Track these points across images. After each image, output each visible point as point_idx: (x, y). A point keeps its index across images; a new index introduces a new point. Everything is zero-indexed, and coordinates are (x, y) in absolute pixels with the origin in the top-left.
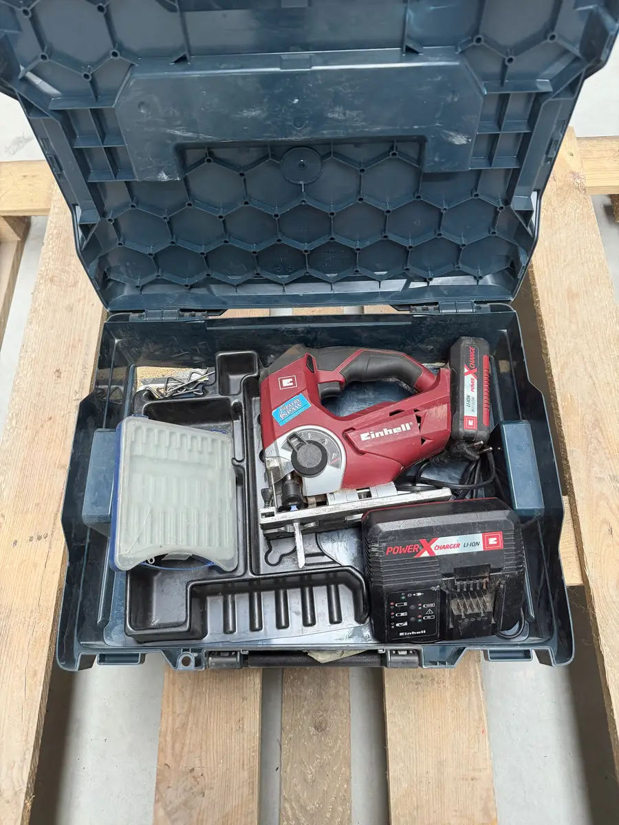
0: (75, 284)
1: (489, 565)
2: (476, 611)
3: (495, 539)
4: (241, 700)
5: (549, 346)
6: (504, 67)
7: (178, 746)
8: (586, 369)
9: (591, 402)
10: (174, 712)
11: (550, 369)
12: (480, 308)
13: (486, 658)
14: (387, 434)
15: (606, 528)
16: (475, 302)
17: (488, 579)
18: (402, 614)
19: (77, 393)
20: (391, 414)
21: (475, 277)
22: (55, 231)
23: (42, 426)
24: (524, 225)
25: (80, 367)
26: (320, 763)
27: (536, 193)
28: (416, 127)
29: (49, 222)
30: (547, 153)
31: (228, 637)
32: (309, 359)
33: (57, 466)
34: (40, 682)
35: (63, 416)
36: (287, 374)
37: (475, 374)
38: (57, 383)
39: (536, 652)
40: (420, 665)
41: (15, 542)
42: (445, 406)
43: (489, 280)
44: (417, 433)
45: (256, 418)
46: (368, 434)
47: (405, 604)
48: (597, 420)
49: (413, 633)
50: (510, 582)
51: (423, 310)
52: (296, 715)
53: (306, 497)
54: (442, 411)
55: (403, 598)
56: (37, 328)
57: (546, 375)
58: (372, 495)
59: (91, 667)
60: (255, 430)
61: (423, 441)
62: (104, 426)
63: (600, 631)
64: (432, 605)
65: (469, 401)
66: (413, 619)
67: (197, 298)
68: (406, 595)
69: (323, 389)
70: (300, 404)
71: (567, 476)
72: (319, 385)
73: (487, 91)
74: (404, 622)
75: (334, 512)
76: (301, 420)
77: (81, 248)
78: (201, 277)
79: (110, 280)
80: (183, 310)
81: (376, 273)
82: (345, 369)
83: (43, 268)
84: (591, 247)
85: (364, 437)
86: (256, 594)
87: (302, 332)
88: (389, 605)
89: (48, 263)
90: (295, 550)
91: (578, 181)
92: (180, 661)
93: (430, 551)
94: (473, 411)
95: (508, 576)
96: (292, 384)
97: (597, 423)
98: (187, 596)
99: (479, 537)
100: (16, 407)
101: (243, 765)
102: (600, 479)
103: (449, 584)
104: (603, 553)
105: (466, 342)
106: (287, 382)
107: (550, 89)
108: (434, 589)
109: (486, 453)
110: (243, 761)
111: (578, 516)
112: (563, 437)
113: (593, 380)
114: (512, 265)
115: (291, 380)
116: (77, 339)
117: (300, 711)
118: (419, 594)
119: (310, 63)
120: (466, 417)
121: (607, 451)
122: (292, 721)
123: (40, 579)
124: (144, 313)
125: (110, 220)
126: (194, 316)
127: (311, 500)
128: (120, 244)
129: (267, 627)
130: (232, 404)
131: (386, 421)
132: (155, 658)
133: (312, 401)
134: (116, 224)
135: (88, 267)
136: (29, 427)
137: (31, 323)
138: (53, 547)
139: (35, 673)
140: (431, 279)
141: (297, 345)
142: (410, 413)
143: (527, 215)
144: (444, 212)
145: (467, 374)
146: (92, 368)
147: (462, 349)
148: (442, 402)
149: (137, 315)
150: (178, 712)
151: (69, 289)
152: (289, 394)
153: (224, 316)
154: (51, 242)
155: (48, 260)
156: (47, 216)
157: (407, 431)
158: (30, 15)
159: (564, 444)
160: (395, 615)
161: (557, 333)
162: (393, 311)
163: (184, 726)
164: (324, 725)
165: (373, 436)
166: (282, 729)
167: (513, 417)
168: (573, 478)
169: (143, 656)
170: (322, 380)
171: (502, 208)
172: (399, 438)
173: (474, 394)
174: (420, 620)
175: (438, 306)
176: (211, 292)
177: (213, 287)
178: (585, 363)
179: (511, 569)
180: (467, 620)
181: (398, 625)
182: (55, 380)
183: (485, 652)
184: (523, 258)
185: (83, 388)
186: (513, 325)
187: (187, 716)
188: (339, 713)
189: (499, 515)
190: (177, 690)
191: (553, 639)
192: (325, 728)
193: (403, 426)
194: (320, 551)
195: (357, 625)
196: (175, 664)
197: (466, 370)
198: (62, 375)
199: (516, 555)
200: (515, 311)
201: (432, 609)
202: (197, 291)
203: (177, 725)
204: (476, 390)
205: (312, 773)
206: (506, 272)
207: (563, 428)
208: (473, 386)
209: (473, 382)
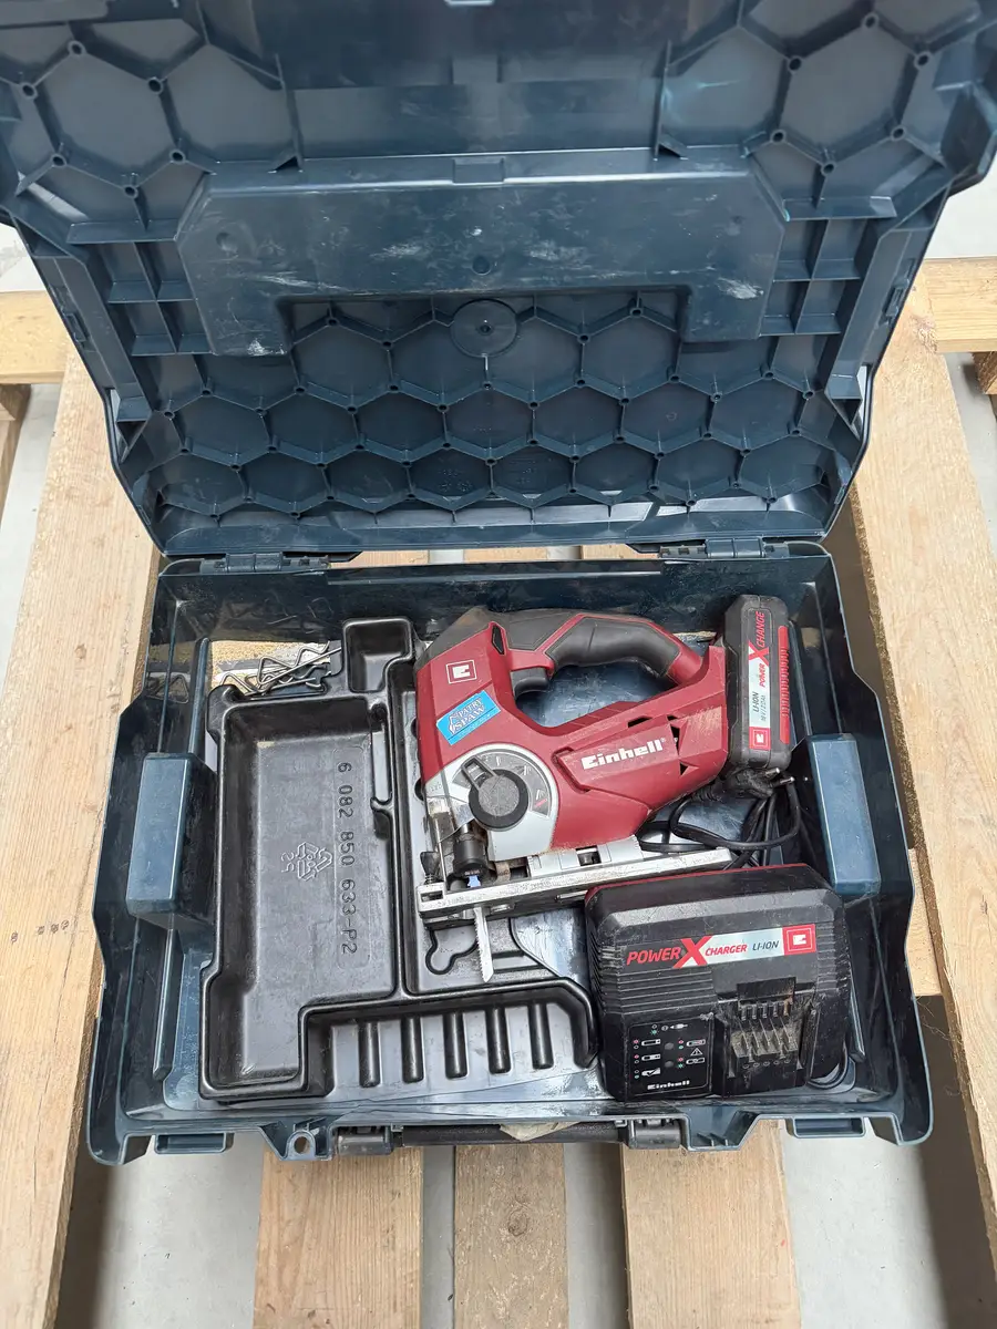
0: (106, 503)
1: (794, 979)
2: (772, 1050)
3: (804, 936)
4: (390, 1196)
5: (881, 604)
6: (818, 179)
7: (287, 1273)
8: (941, 642)
9: (950, 694)
10: (280, 1218)
11: (883, 640)
12: (772, 549)
13: (790, 1130)
14: (624, 757)
15: (976, 904)
16: (764, 539)
17: (790, 1000)
18: (653, 1057)
19: (112, 684)
20: (631, 724)
21: (765, 500)
22: (74, 412)
23: (56, 741)
24: (846, 421)
25: (117, 641)
26: (518, 1287)
27: (865, 368)
28: (674, 272)
29: (62, 395)
30: (885, 309)
31: (368, 1093)
32: (496, 631)
33: (81, 806)
34: (60, 1170)
35: (91, 723)
36: (459, 658)
37: (764, 657)
38: (79, 669)
39: (871, 1119)
40: (683, 1142)
41: (15, 936)
42: (718, 711)
43: (788, 503)
44: (674, 756)
45: (410, 725)
46: (594, 758)
47: (658, 1042)
48: (958, 726)
49: (669, 1085)
50: (826, 1005)
51: (681, 552)
52: (479, 1209)
53: (493, 863)
54: (713, 718)
55: (655, 1032)
56: (46, 577)
57: (876, 651)
58: (602, 860)
59: (144, 1153)
60: (407, 746)
61: (683, 768)
62: (159, 747)
63: (971, 1074)
64: (700, 1042)
65: (756, 702)
66: (669, 1064)
67: (311, 535)
68: (659, 1029)
69: (518, 679)
70: (482, 708)
71: (913, 817)
72: (512, 673)
73: (791, 217)
74: (654, 1068)
75: (540, 890)
76: (484, 734)
77: (119, 457)
78: (319, 500)
79: (168, 506)
80: (288, 554)
81: (604, 493)
82: (556, 645)
83: (55, 475)
84: (946, 441)
85: (588, 762)
86: (412, 1021)
87: (484, 587)
88: (631, 1044)
89: (63, 466)
90: (475, 946)
91: (925, 332)
92: (291, 1144)
93: (699, 958)
94: (763, 718)
95: (824, 995)
96: (468, 674)
97: (959, 731)
98: (299, 1032)
99: (777, 934)
100: (13, 709)
101: (395, 1304)
102: (968, 823)
103: (730, 1009)
104: (973, 945)
105: (750, 604)
106: (460, 672)
107: (892, 212)
108: (704, 1017)
109: (784, 786)
110: (395, 1297)
111: (932, 885)
112: (906, 754)
113: (953, 660)
114: (825, 480)
115: (467, 667)
116: (112, 593)
117: (484, 1203)
118: (680, 1026)
119: (501, 171)
120: (753, 728)
121: (976, 777)
122: (471, 1219)
123: (56, 996)
124: (224, 560)
125: (167, 414)
126: (307, 563)
127: (502, 868)
128: (184, 451)
129: (431, 1076)
130: (371, 706)
131: (623, 735)
132: (250, 1138)
133: (501, 702)
134: (178, 420)
135: (131, 487)
136: (33, 743)
137: (35, 566)
138: (77, 941)
139: (51, 1156)
140: (693, 503)
141: (474, 610)
142: (659, 722)
143: (851, 405)
144: (716, 401)
145: (752, 657)
146: (138, 642)
147: (743, 616)
148: (712, 703)
149: (213, 562)
150: (286, 1218)
151: (97, 509)
152: (465, 692)
153: (357, 563)
154: (66, 430)
155: (61, 461)
156: (60, 384)
157: (657, 752)
158: (36, 94)
159: (909, 767)
160: (640, 1059)
161: (894, 583)
162: (632, 554)
163: (298, 1240)
164: (523, 1226)
165: (602, 761)
166: (454, 1234)
167: (828, 730)
168: (924, 821)
169: (230, 1136)
170: (517, 664)
171: (810, 394)
172: (645, 764)
173: (765, 691)
174: (681, 1066)
175: (704, 546)
176: (335, 524)
177: (338, 517)
178: (940, 631)
179: (830, 985)
180: (756, 1065)
181: (645, 1073)
182: (76, 664)
183: (788, 1122)
184: (843, 473)
185: (123, 675)
186: (826, 576)
187: (302, 1224)
188: (547, 1205)
189: (809, 898)
190: (286, 1182)
191: (896, 1097)
192: (526, 1230)
193: (650, 744)
194: (515, 948)
195: (576, 1069)
196: (283, 1151)
197: (751, 651)
198: (88, 656)
199: (837, 961)
200: (829, 555)
201: (701, 1048)
202: (310, 522)
203: (286, 1238)
204: (767, 684)
205: (504, 1305)
206: (815, 490)
207: (906, 739)
208: (762, 677)
209: (762, 671)
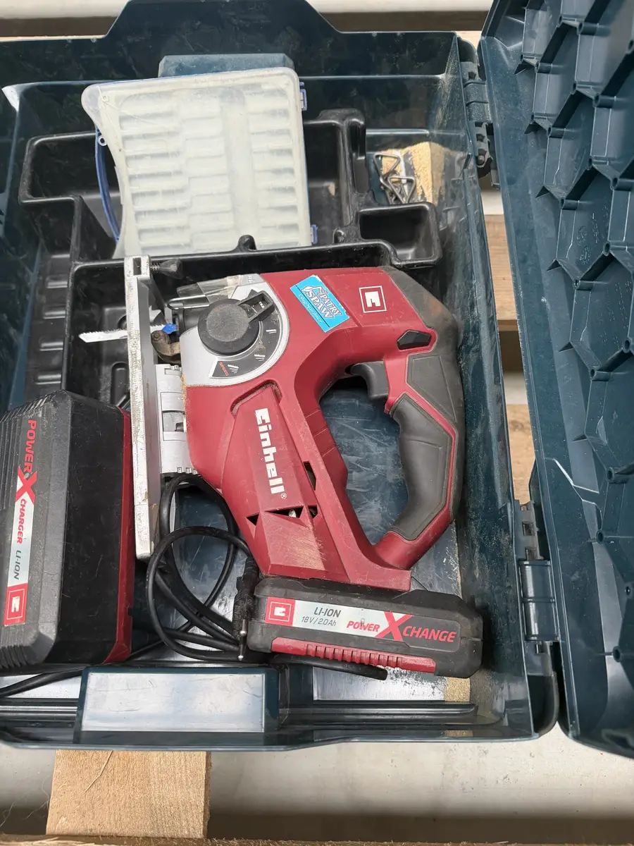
3: (17, 610)
14: (266, 451)
16: (555, 647)
20: (307, 466)
32: (428, 339)
36: (390, 296)
37: (388, 633)
42: (318, 565)
44: (265, 507)
46: (268, 420)
51: (527, 526)
54: (309, 557)
61: (253, 519)
65: (326, 613)
82: (413, 403)
85: (262, 414)
93: (21, 492)
94: (306, 619)
96: (370, 306)
99: (24, 577)
105: (467, 626)
115: (378, 304)
120: (293, 604)
131: (293, 454)
145: (390, 618)
148: (331, 563)
152: (351, 302)
157: (269, 487)
173: (341, 627)
193: (280, 481)
197: (398, 616)
204: (351, 631)
208: (361, 625)
209: (369, 627)
